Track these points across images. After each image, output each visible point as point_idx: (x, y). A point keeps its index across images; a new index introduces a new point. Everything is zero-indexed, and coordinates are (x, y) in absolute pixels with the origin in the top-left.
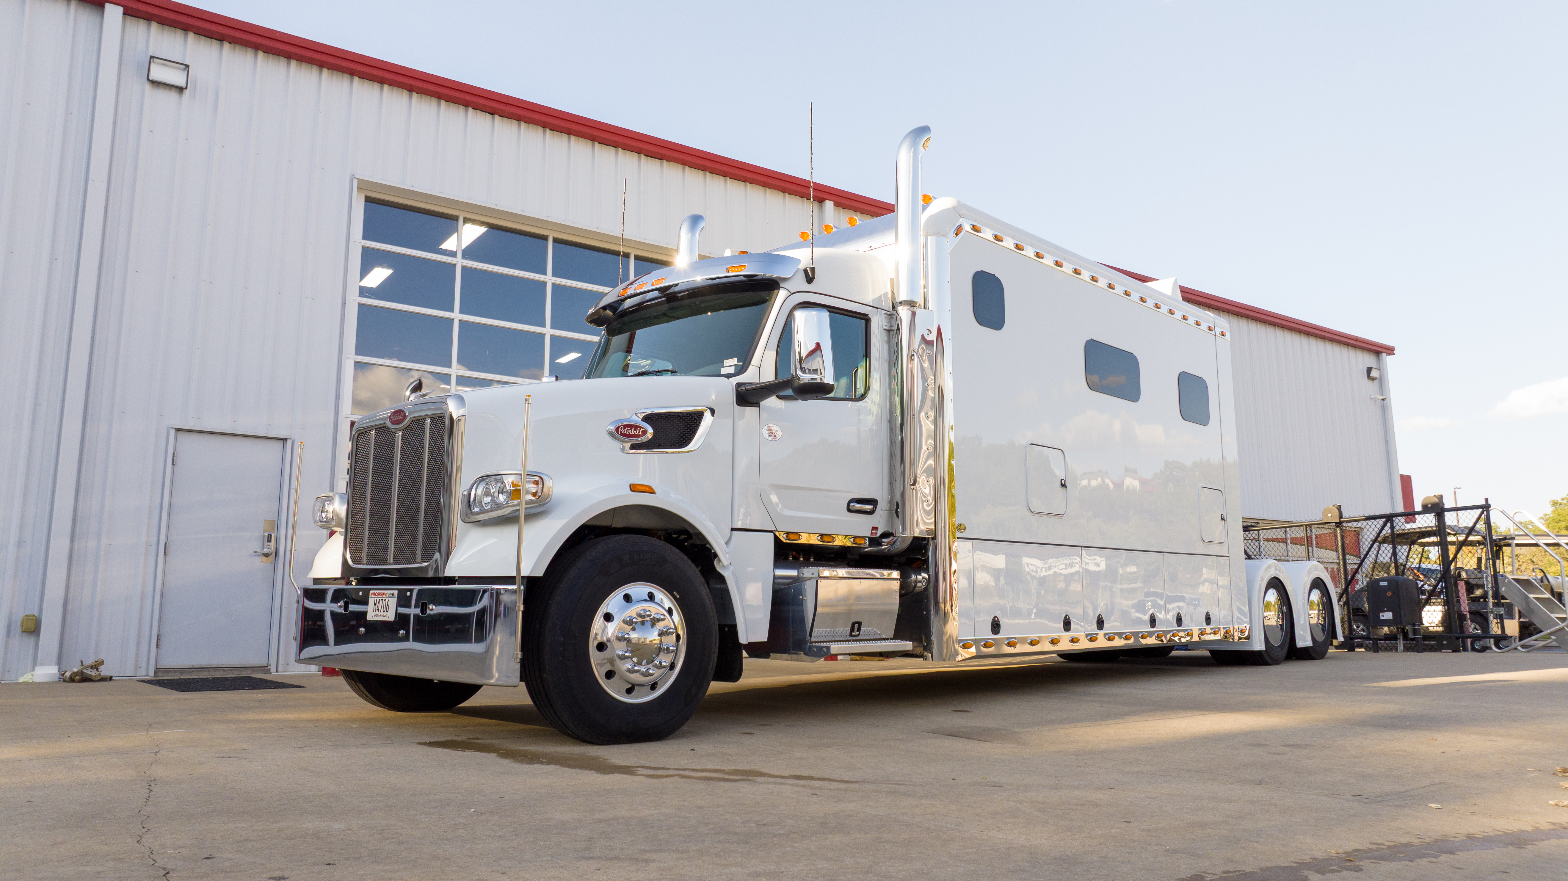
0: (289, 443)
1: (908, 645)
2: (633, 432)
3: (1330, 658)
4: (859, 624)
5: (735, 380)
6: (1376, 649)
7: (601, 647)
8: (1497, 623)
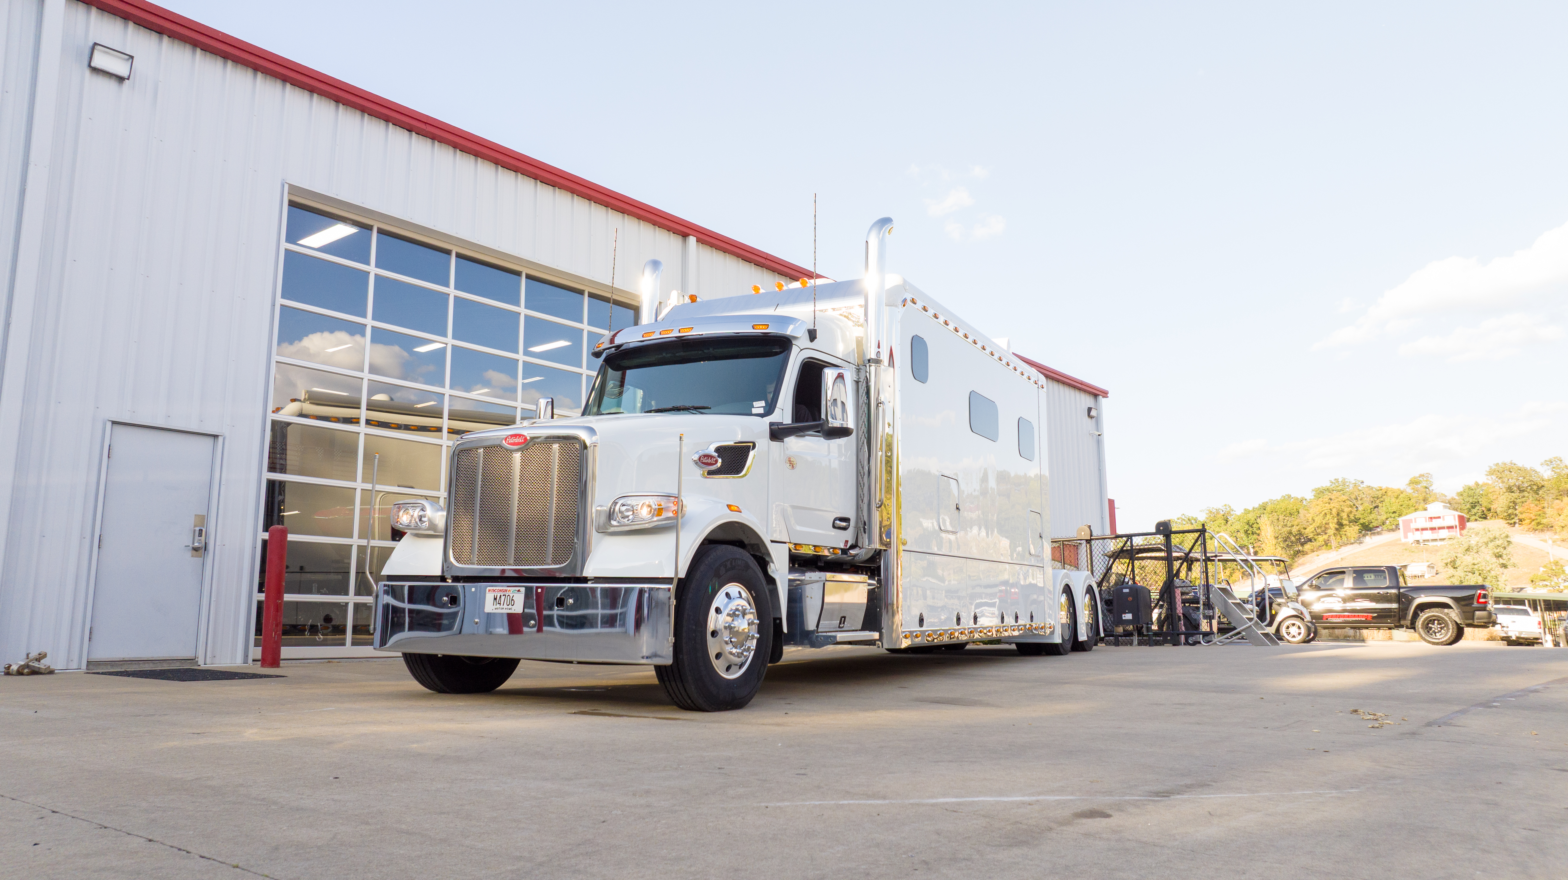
0: (221, 439)
1: (876, 635)
2: (709, 461)
3: (1097, 650)
4: (845, 617)
5: (766, 420)
6: (1117, 644)
7: (714, 634)
8: (1207, 622)
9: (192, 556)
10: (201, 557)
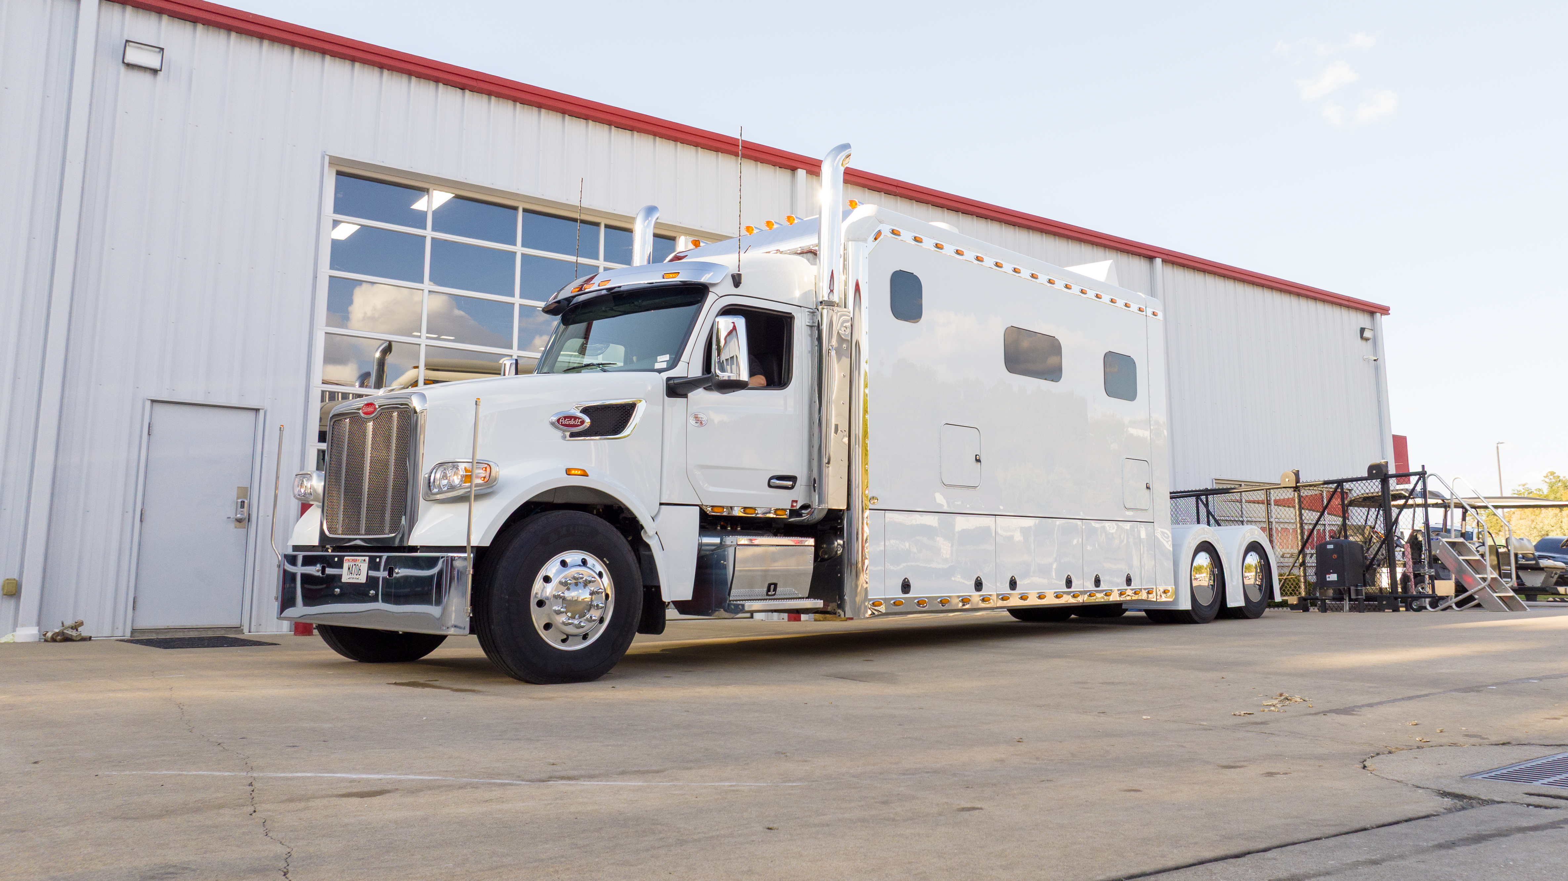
1: (819, 603)
2: (572, 422)
3: (1266, 617)
4: (775, 585)
5: (666, 375)
6: (1325, 609)
7: (541, 603)
9: (236, 527)
10: (245, 528)
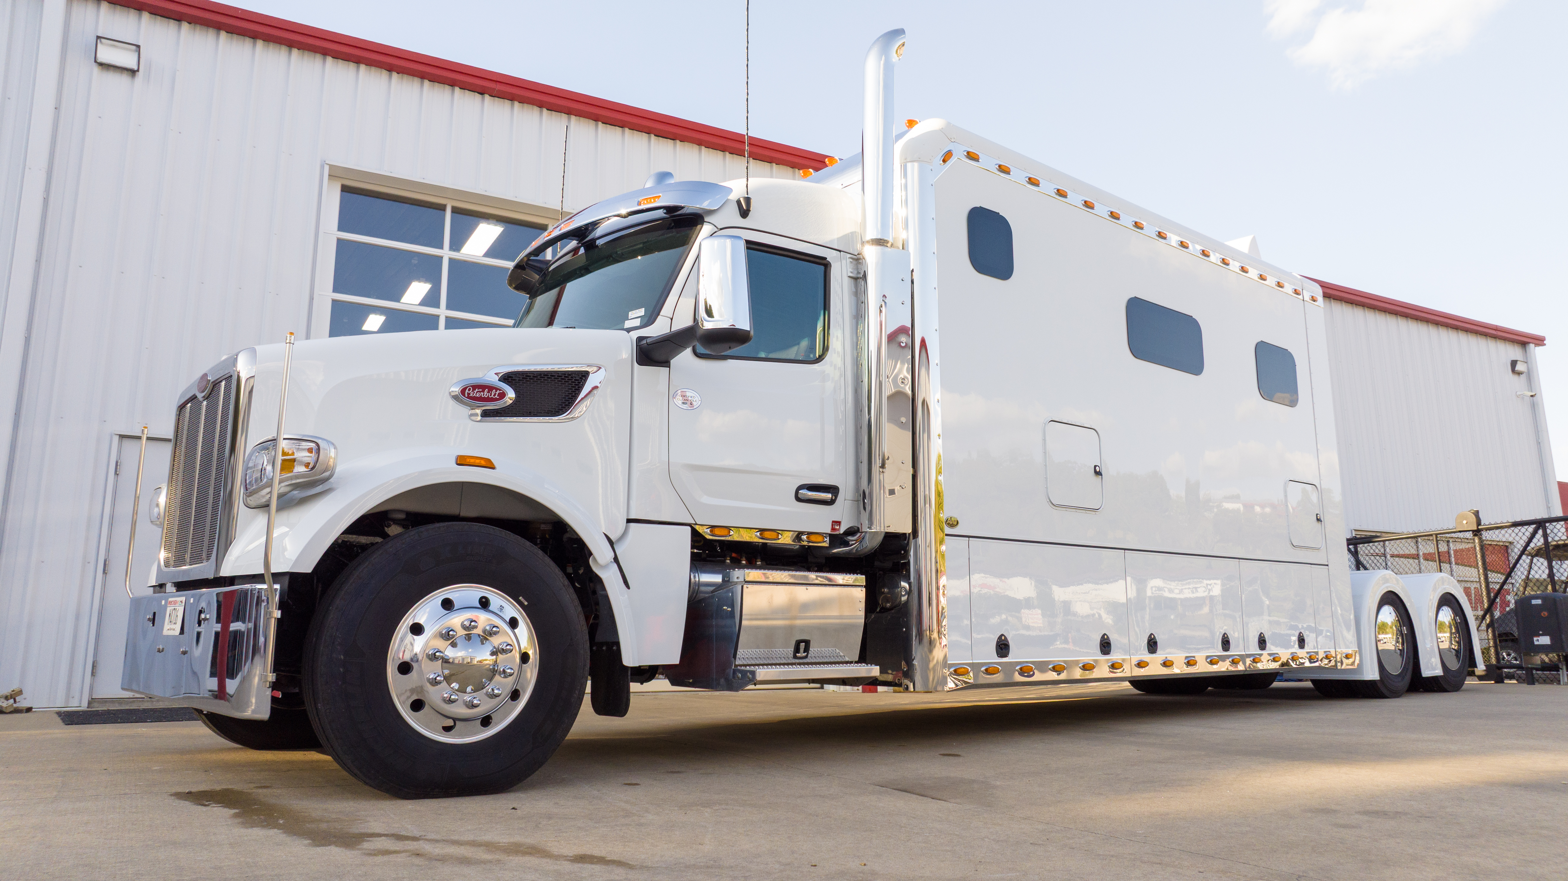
1: (874, 671)
2: (486, 394)
3: (1468, 690)
4: (807, 643)
5: (635, 335)
6: (1531, 680)
7: (405, 668)
